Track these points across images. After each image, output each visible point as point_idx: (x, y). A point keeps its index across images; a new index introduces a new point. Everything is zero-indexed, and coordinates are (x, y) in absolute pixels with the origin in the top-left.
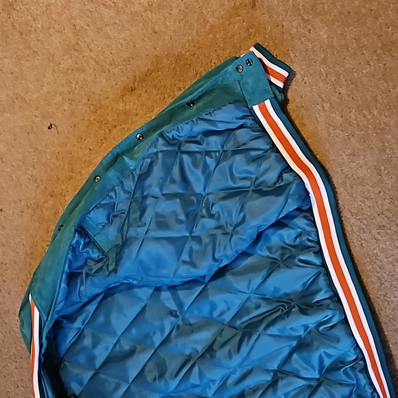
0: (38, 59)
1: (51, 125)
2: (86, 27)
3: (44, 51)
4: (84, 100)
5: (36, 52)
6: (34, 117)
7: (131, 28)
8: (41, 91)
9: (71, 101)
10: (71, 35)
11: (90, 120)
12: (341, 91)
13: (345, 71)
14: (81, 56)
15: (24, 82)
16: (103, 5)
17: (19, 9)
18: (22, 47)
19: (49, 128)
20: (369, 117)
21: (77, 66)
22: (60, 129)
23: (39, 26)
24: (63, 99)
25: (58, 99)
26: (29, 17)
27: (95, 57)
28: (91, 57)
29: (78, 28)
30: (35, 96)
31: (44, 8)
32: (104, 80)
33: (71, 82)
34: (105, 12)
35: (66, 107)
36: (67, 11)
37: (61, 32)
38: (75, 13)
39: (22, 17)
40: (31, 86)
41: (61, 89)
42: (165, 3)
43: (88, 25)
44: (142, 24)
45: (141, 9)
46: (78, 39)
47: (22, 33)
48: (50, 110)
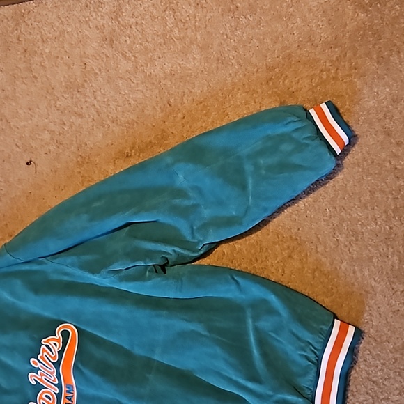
0: (35, 86)
1: (31, 161)
2: (97, 72)
3: (45, 79)
4: (73, 148)
5: (36, 78)
6: (14, 147)
7: (144, 91)
9: (59, 143)
10: (78, 74)
11: (73, 171)
12: (340, 238)
13: (349, 220)
14: (83, 100)
15: (14, 104)
16: (123, 54)
17: (29, 23)
18: (22, 66)
19: (27, 164)
20: (359, 274)
21: (76, 109)
22: (38, 169)
23: (47, 50)
24: (52, 139)
25: (46, 136)
26: (39, 36)
27: (98, 107)
28: (94, 105)
29: (88, 68)
30: (22, 124)
31: (57, 34)
32: (101, 135)
33: (64, 124)
34: (123, 62)
35: (51, 148)
36: (81, 46)
37: (69, 67)
38: (90, 51)
39: (30, 34)
40: (21, 112)
41: (52, 126)
42: (188, 78)
43: (100, 70)
44: (157, 90)
45: (162, 75)
46: (85, 81)
47: (25, 51)
48: (34, 145)
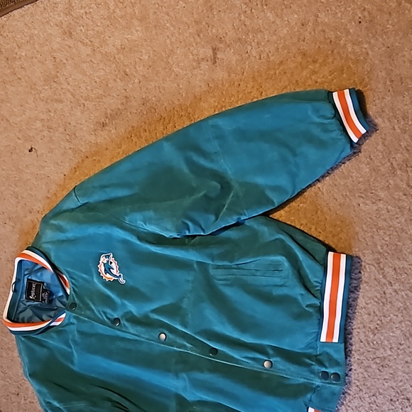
0: (21, 86)
1: (32, 148)
2: (65, 61)
3: (27, 78)
4: (61, 129)
5: (20, 79)
6: (17, 140)
7: (104, 68)
8: (24, 116)
9: (50, 128)
10: (51, 67)
11: (65, 149)
14: (59, 88)
15: (9, 105)
16: (81, 42)
17: (5, 35)
18: (8, 71)
19: (30, 151)
21: (56, 97)
22: (39, 153)
23: (23, 54)
24: (43, 126)
25: (39, 124)
26: (15, 44)
27: (72, 91)
28: (69, 90)
29: (58, 60)
30: (19, 119)
31: (28, 38)
32: (80, 113)
33: (50, 111)
34: (82, 48)
35: (45, 134)
36: (48, 43)
37: (43, 63)
38: (56, 46)
39: (8, 44)
40: (15, 110)
41: (42, 116)
42: (136, 48)
43: (67, 60)
44: (114, 65)
45: (115, 51)
46: (58, 72)
47: (7, 59)
48: (31, 135)
